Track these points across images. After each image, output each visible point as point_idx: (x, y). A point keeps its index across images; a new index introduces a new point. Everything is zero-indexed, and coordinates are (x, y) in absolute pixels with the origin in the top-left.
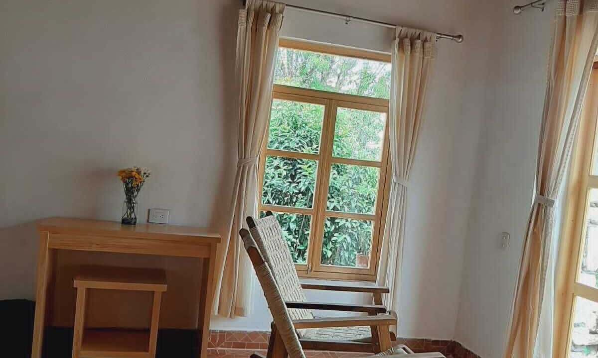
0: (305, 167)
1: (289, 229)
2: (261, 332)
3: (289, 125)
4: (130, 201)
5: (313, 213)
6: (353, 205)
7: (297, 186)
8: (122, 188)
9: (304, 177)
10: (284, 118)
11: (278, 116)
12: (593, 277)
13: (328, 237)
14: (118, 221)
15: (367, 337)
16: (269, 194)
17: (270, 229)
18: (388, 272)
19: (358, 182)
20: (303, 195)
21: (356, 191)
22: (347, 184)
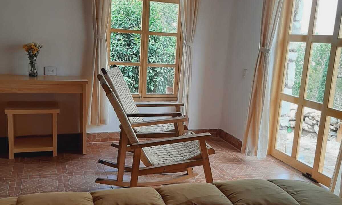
0: (135, 39)
1: (129, 76)
2: (116, 132)
3: (124, 14)
4: (32, 63)
5: (140, 65)
6: (164, 60)
7: (132, 50)
8: (27, 56)
9: (135, 45)
10: (120, 10)
11: (117, 8)
12: (291, 90)
13: (151, 78)
14: (26, 75)
15: (173, 129)
16: (116, 56)
17: (116, 75)
18: (183, 95)
19: (166, 46)
20: (135, 56)
21: (166, 51)
22: (160, 48)
